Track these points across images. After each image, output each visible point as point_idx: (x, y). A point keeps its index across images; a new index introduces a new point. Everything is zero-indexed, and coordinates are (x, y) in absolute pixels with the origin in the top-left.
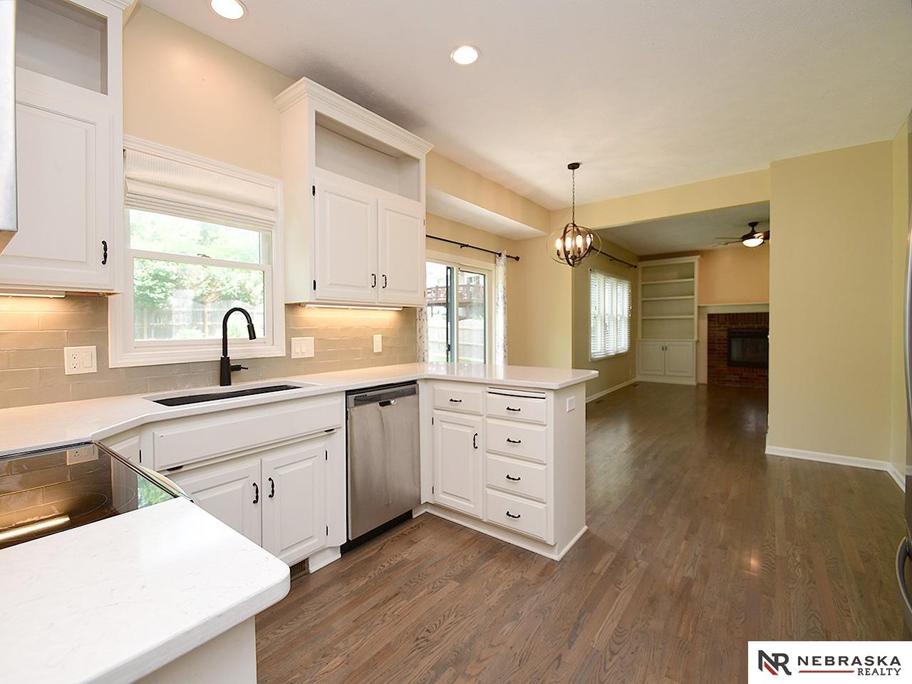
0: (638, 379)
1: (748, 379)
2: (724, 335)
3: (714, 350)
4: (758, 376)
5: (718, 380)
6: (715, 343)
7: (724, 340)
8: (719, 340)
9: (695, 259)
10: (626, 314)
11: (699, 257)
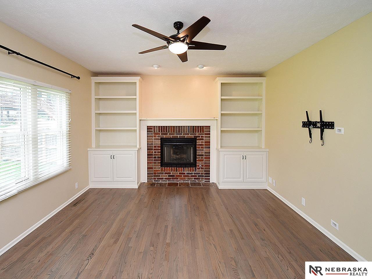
0: (91, 186)
1: (174, 176)
2: (159, 142)
3: (152, 155)
4: (180, 173)
5: (154, 179)
6: (152, 149)
7: (158, 147)
8: (155, 147)
9: (136, 79)
10: (65, 128)
11: (139, 78)
